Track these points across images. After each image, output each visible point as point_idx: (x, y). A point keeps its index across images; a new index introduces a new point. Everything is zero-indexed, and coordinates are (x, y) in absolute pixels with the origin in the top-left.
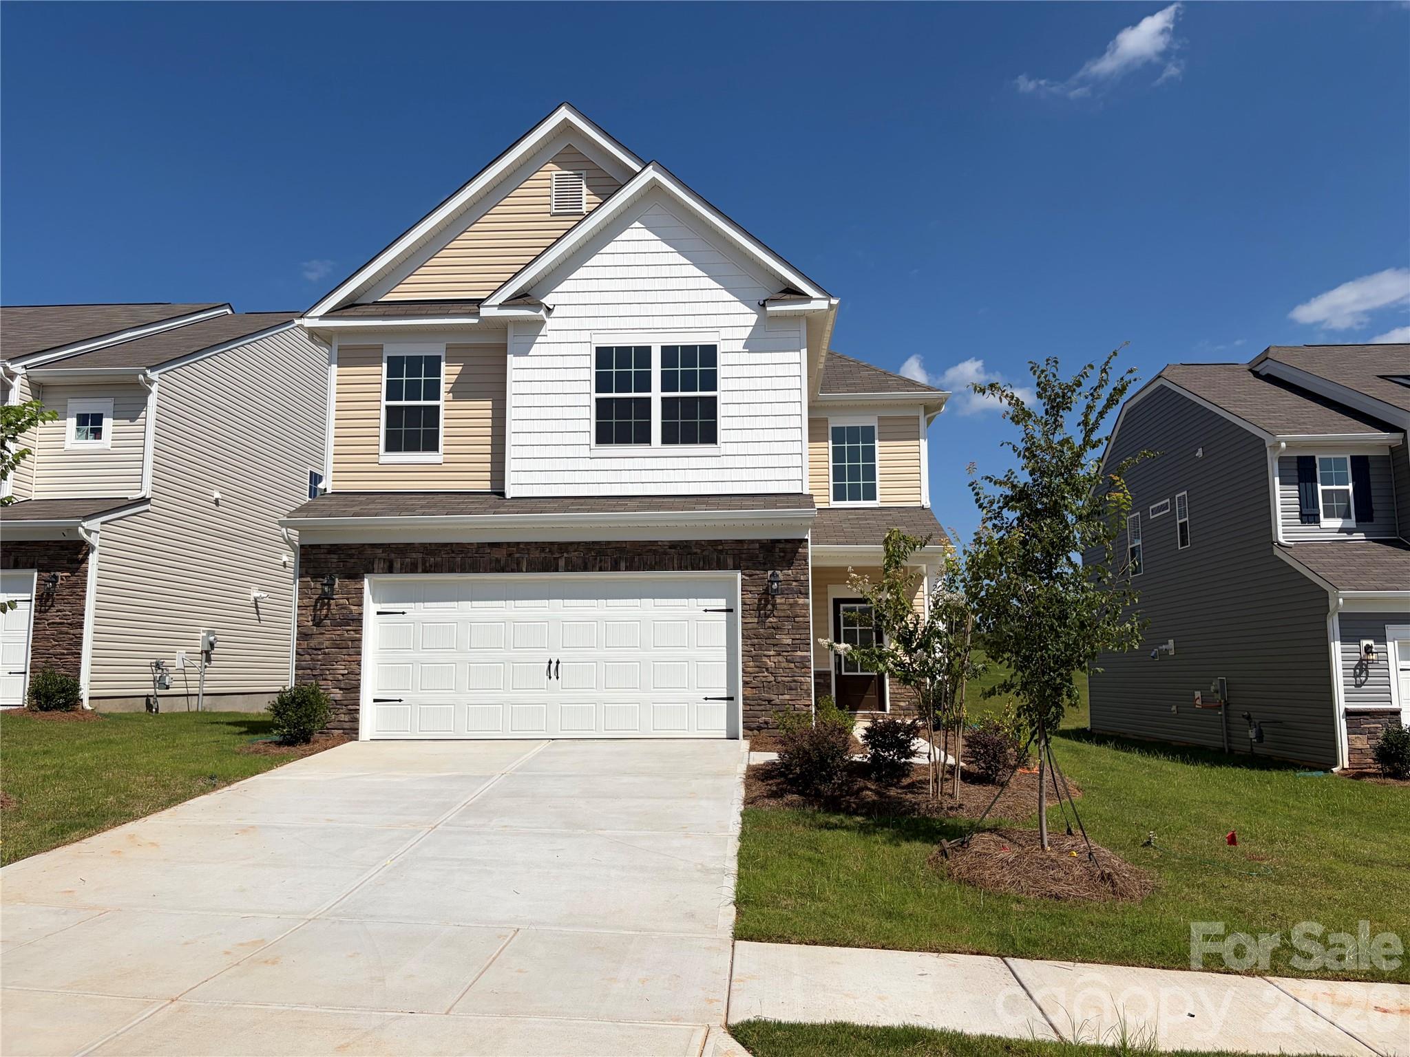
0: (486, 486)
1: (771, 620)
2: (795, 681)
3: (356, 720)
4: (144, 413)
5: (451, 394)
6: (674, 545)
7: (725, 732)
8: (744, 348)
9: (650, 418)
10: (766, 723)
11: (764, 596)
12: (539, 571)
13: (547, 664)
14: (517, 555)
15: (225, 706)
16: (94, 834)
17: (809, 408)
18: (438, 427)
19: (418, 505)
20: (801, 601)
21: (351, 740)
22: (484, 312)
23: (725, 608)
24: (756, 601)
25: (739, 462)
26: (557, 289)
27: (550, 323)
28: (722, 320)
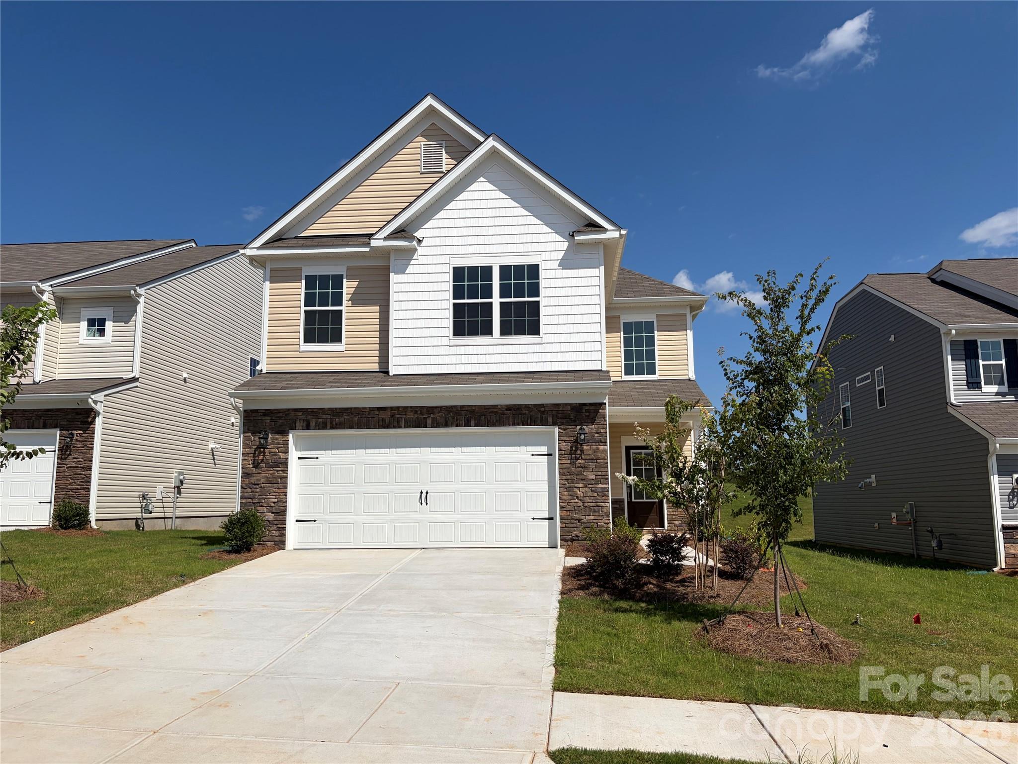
0: (375, 367)
1: (580, 461)
2: (597, 506)
3: (284, 535)
4: (134, 317)
5: (350, 302)
6: (509, 408)
7: (547, 543)
8: (559, 266)
9: (492, 318)
10: (577, 536)
11: (574, 444)
12: (413, 427)
13: (420, 494)
14: (398, 416)
15: (191, 526)
16: (99, 616)
17: (606, 308)
18: (341, 325)
19: (327, 381)
20: (601, 448)
21: (280, 550)
22: (373, 243)
23: (546, 453)
24: (569, 448)
25: (556, 348)
26: (425, 226)
27: (420, 251)
28: (543, 247)
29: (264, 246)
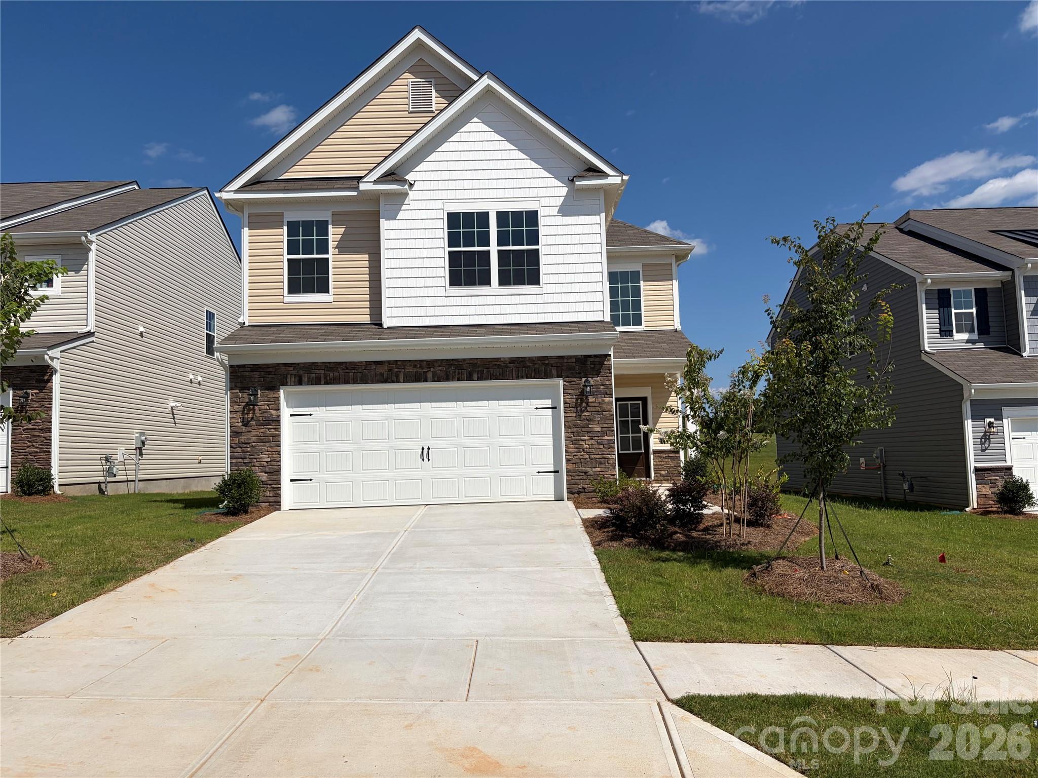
0: (366, 319)
1: (585, 414)
2: (604, 458)
3: (279, 495)
4: (86, 266)
5: (337, 250)
6: (512, 361)
7: (554, 496)
8: (558, 213)
9: (490, 267)
10: (584, 488)
11: (580, 397)
12: (413, 382)
13: (420, 451)
14: (396, 370)
15: (154, 489)
17: (608, 258)
18: (328, 275)
19: (318, 333)
20: (607, 400)
21: (275, 510)
22: (362, 187)
23: (550, 406)
24: (574, 400)
25: (557, 298)
26: (416, 170)
27: (412, 195)
28: (542, 192)
29: (240, 190)
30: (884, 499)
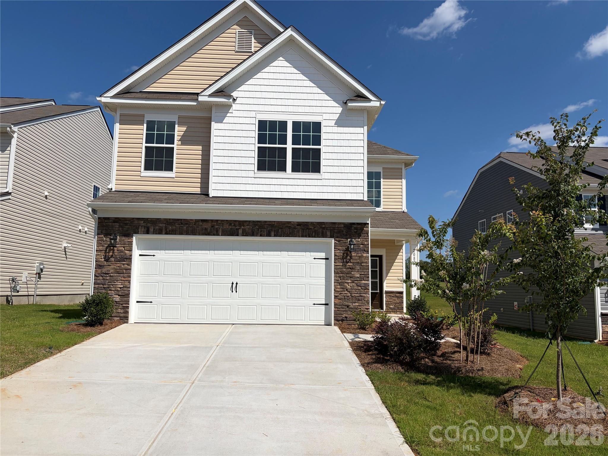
0: (198, 190)
1: (349, 264)
2: (361, 296)
3: (127, 312)
4: (9, 148)
6: (299, 224)
7: (324, 321)
8: (335, 124)
9: (286, 159)
10: (346, 317)
11: (346, 252)
12: (228, 235)
13: (231, 285)
14: (217, 227)
15: (48, 301)
18: (173, 158)
19: (163, 198)
20: (365, 255)
21: (124, 323)
22: (200, 99)
23: (324, 257)
24: (342, 254)
25: (332, 183)
26: (239, 89)
27: (234, 107)
28: (324, 110)
29: (115, 96)
30: (532, 330)
